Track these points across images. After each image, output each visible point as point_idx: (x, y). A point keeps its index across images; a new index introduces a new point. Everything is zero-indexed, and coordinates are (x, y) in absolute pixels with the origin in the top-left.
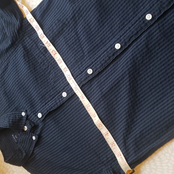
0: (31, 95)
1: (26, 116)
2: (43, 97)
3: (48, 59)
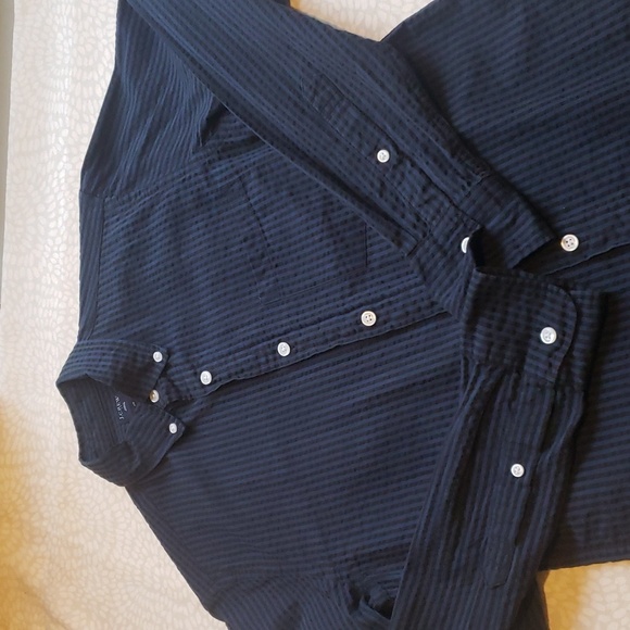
0: (200, 314)
1: (163, 366)
2: (228, 332)
3: (267, 234)
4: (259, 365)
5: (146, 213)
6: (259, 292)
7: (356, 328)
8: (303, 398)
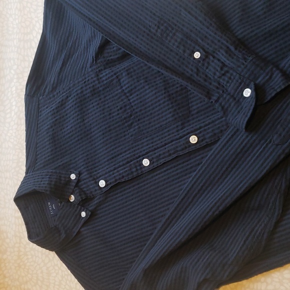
0: (96, 151)
1: (76, 181)
2: (113, 158)
3: (133, 104)
4: (132, 172)
5: (64, 102)
6: (130, 135)
7: (187, 145)
8: (158, 187)
